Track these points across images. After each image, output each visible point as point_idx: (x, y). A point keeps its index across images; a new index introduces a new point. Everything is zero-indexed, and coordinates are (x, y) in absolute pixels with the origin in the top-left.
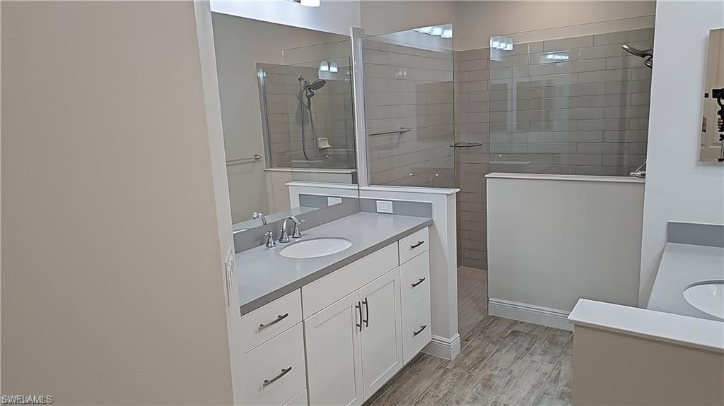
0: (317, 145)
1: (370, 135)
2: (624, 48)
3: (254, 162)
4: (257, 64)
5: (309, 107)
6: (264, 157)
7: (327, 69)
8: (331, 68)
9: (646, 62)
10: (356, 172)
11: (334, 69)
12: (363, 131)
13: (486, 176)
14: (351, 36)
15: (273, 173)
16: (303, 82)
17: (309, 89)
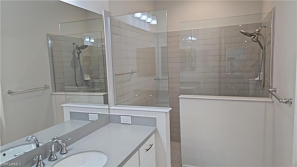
0: (83, 78)
1: (115, 75)
2: (241, 32)
3: (44, 89)
4: (47, 34)
5: (79, 59)
6: (51, 87)
7: (89, 40)
8: (91, 40)
9: (252, 38)
10: (107, 94)
11: (92, 41)
12: (111, 73)
13: (179, 97)
14: (103, 15)
15: (56, 96)
16: (75, 46)
17: (79, 49)
